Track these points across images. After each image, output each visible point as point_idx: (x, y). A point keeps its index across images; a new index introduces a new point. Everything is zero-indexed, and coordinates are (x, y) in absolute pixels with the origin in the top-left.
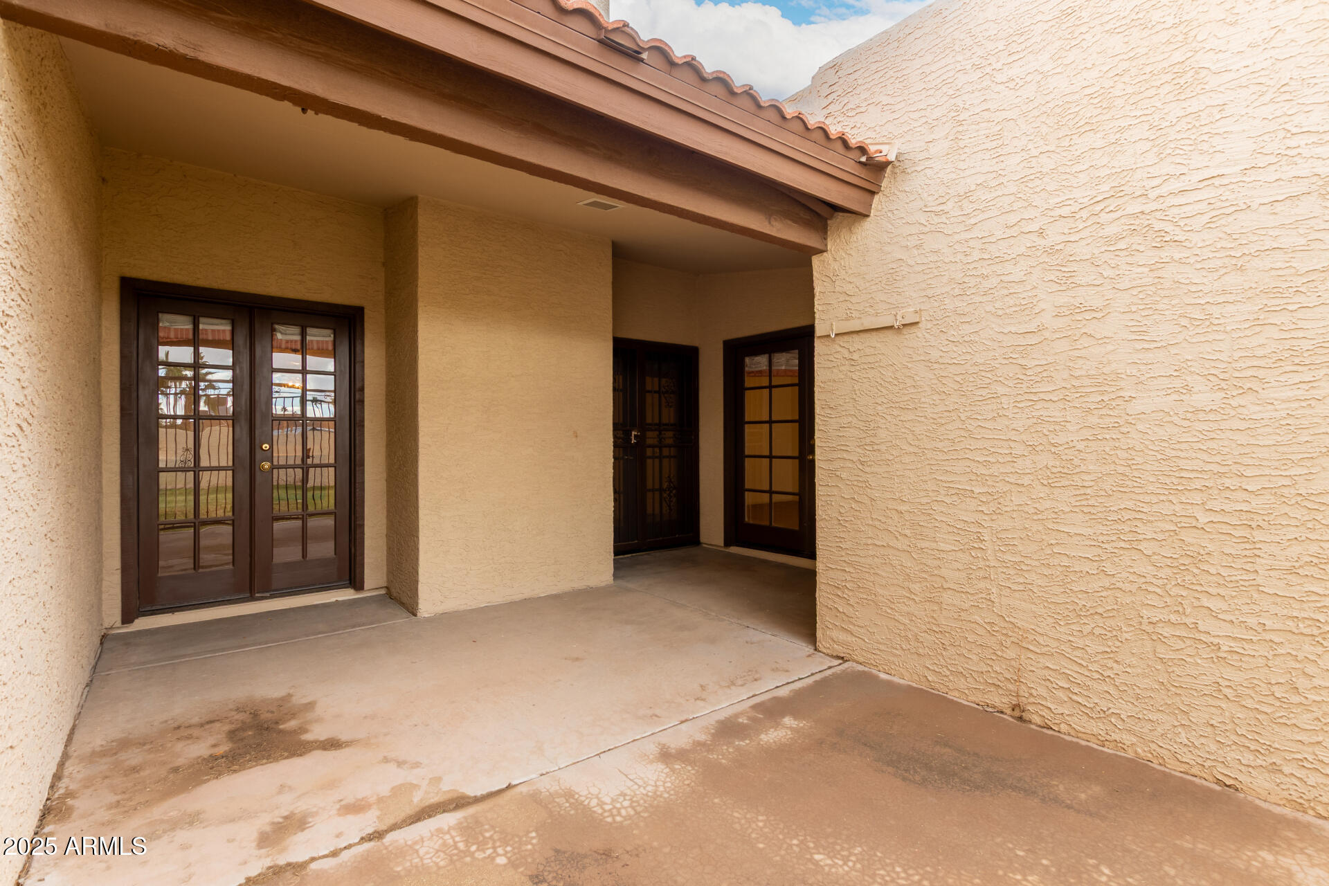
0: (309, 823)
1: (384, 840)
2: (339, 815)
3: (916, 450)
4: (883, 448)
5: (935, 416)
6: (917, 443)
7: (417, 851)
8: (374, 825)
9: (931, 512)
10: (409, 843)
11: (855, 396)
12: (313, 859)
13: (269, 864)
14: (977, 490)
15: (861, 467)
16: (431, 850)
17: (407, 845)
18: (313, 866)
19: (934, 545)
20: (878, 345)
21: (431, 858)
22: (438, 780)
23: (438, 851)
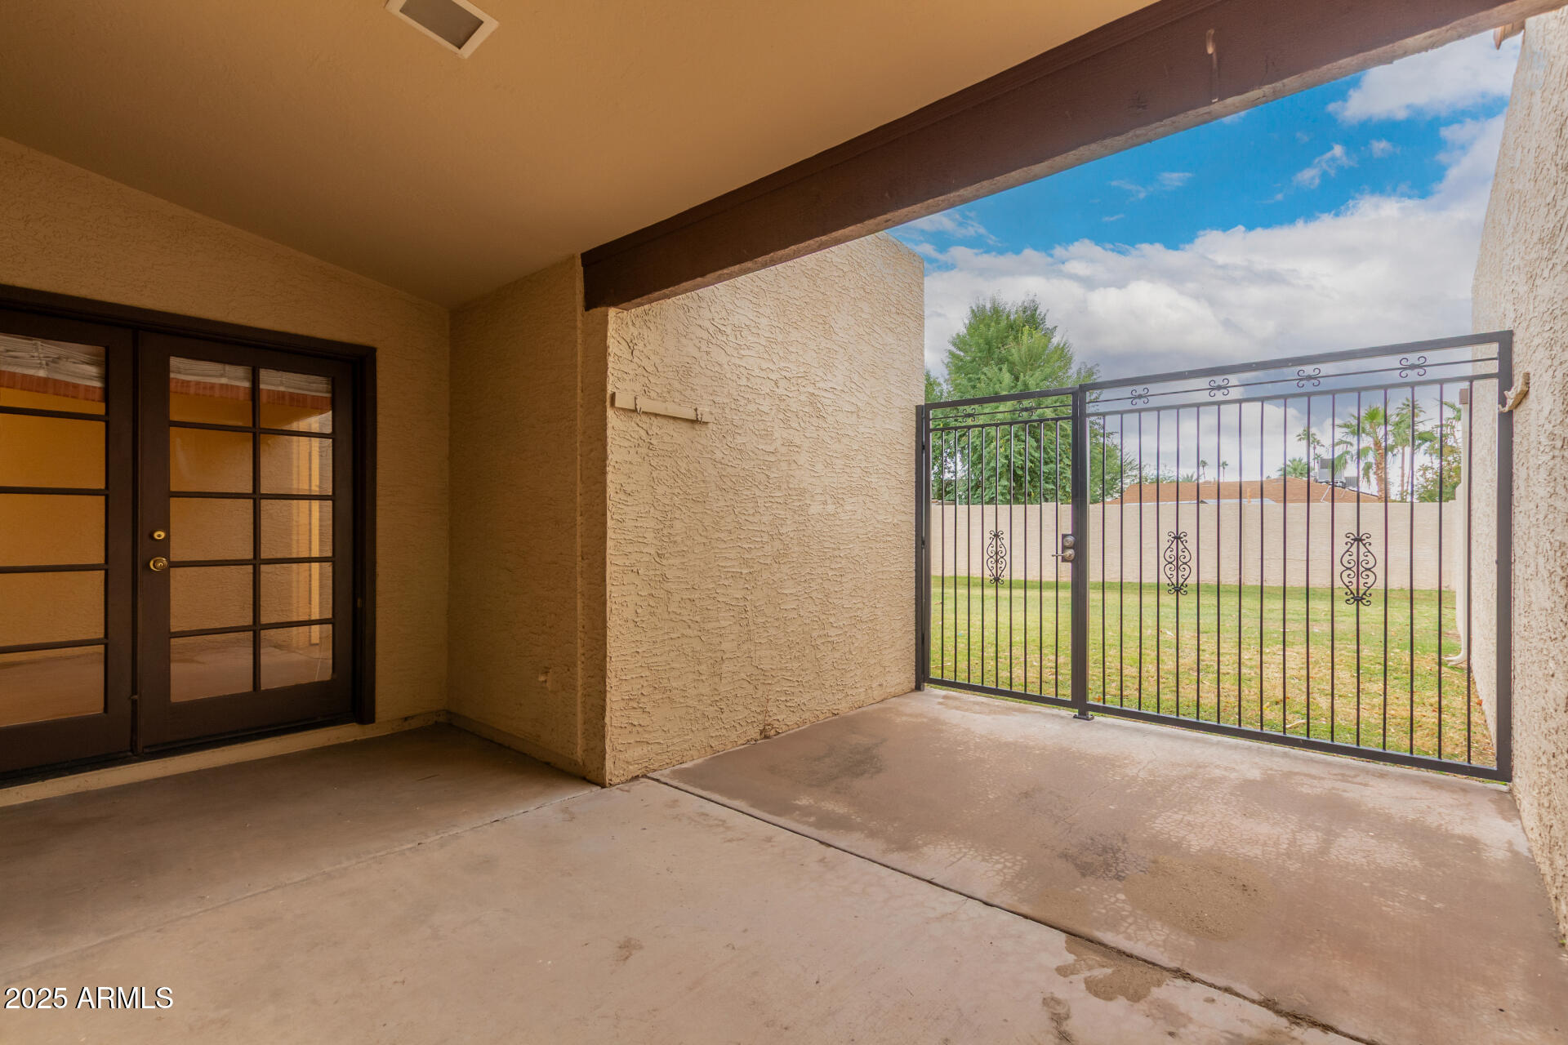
0: (1226, 1038)
1: (1178, 966)
2: (1190, 1020)
3: (705, 540)
4: (678, 539)
5: (718, 510)
6: (704, 534)
7: (1164, 941)
8: (1169, 983)
9: (716, 595)
10: (1162, 949)
11: (653, 484)
12: (1253, 1001)
13: (1297, 1028)
14: (744, 571)
15: (658, 559)
16: (1154, 934)
17: (1166, 949)
18: (1256, 997)
19: (717, 625)
20: (675, 434)
21: (1162, 931)
22: (1063, 971)
23: (1150, 930)
